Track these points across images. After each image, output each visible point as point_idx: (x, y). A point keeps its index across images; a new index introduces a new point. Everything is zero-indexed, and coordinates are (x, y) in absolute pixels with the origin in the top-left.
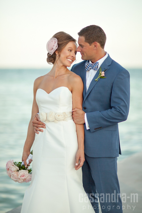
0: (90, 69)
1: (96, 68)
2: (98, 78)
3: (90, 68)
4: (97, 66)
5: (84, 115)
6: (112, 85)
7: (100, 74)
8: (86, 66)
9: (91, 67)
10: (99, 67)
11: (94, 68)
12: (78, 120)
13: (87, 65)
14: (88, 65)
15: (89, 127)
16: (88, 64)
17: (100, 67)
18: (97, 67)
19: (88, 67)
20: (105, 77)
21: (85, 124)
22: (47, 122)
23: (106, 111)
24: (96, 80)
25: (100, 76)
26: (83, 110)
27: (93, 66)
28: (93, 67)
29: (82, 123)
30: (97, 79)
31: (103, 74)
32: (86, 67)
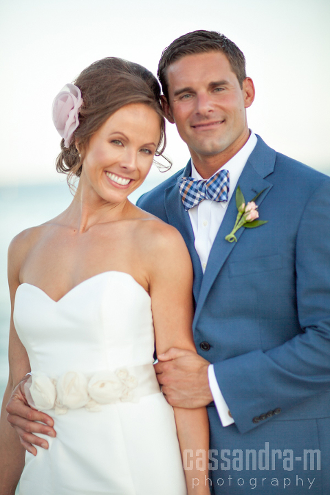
0: (200, 200)
1: (224, 193)
2: (234, 231)
3: (198, 196)
4: (225, 184)
5: (207, 373)
6: (291, 245)
7: (240, 214)
8: (183, 191)
9: (203, 194)
10: (232, 186)
11: (215, 196)
12: (185, 393)
13: (187, 189)
14: (191, 188)
15: (231, 414)
16: (191, 183)
17: (238, 187)
18: (225, 189)
19: (192, 193)
20: (261, 222)
21: (212, 405)
22: (61, 411)
23: (287, 345)
24: (228, 237)
25: (243, 221)
26: (198, 353)
27: (210, 187)
28: (211, 192)
29: (203, 401)
30: (232, 235)
31: (251, 211)
32: (185, 196)
